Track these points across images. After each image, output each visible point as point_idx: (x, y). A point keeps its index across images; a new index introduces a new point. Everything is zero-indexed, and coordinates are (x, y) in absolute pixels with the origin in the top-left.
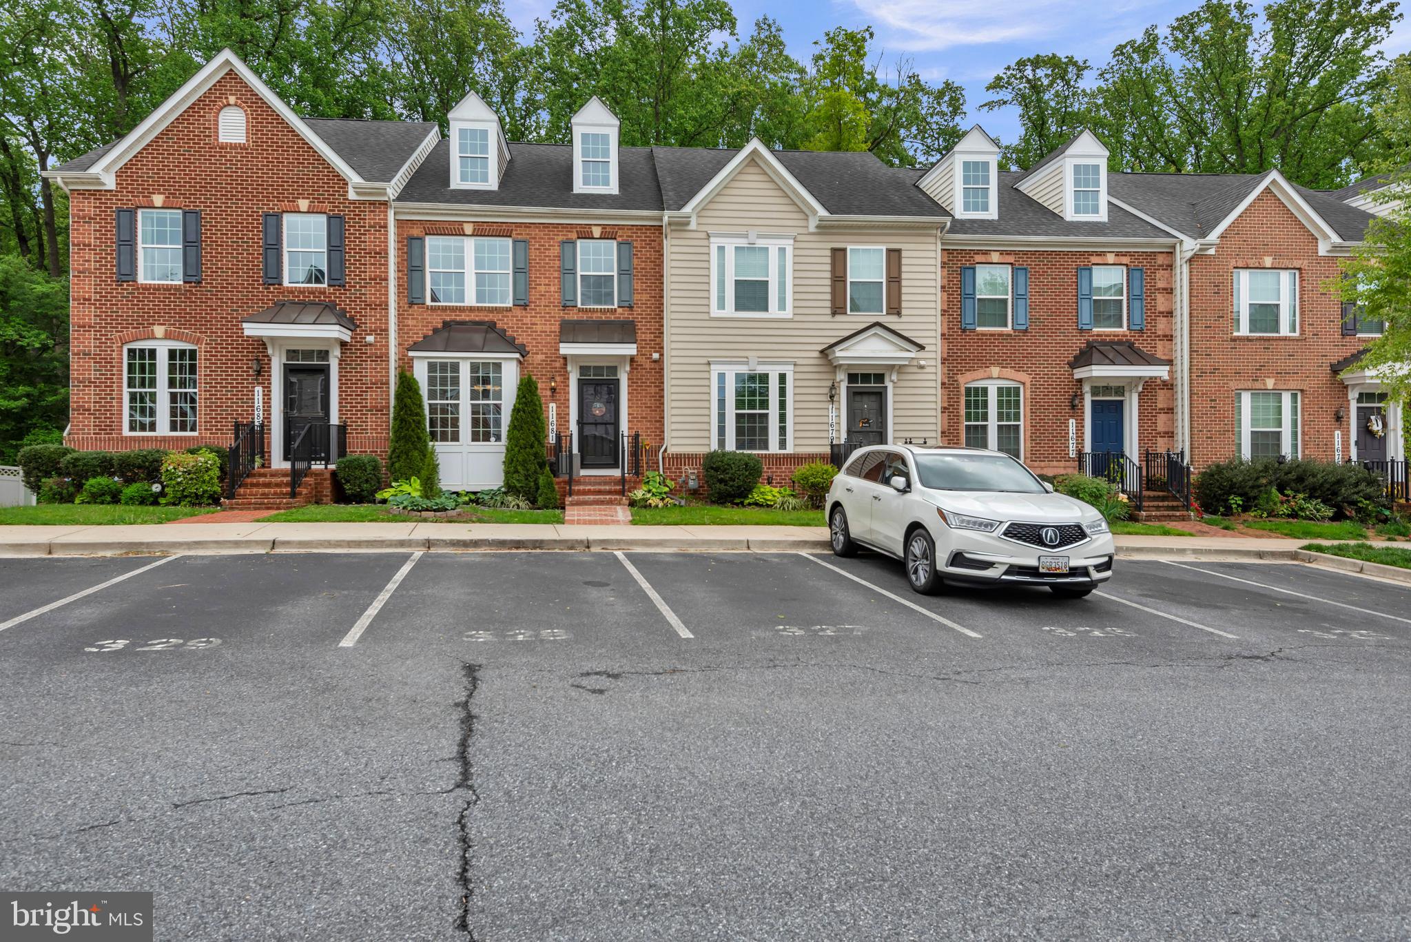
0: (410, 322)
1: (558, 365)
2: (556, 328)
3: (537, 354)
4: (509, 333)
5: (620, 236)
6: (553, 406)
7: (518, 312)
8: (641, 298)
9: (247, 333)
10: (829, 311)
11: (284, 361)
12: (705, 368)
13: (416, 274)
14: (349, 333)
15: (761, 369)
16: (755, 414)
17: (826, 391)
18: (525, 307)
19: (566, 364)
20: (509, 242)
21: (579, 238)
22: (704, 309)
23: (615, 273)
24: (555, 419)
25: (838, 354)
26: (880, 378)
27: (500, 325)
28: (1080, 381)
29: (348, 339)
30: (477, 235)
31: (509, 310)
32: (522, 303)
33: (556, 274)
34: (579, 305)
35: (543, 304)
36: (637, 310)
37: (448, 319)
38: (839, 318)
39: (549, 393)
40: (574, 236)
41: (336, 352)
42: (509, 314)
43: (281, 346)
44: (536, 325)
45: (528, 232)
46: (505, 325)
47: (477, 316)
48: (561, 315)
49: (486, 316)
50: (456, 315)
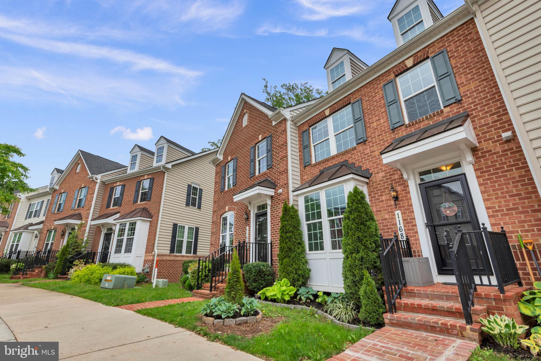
0: (305, 177)
1: (396, 177)
3: (379, 173)
4: (357, 164)
5: (432, 52)
6: (398, 212)
7: (361, 148)
8: (469, 88)
9: (235, 200)
11: (256, 212)
13: (306, 150)
14: (273, 190)
18: (364, 142)
19: (402, 175)
20: (349, 108)
21: (396, 76)
23: (435, 83)
24: (402, 225)
27: (350, 161)
29: (273, 194)
30: (332, 114)
31: (354, 149)
32: (362, 140)
33: (383, 110)
34: (407, 122)
35: (377, 134)
37: (322, 168)
39: (393, 202)
40: (393, 76)
41: (269, 202)
42: (355, 151)
43: (254, 205)
44: (375, 151)
45: (360, 94)
46: (353, 159)
47: (337, 161)
48: (392, 136)
49: (342, 159)
50: (326, 165)
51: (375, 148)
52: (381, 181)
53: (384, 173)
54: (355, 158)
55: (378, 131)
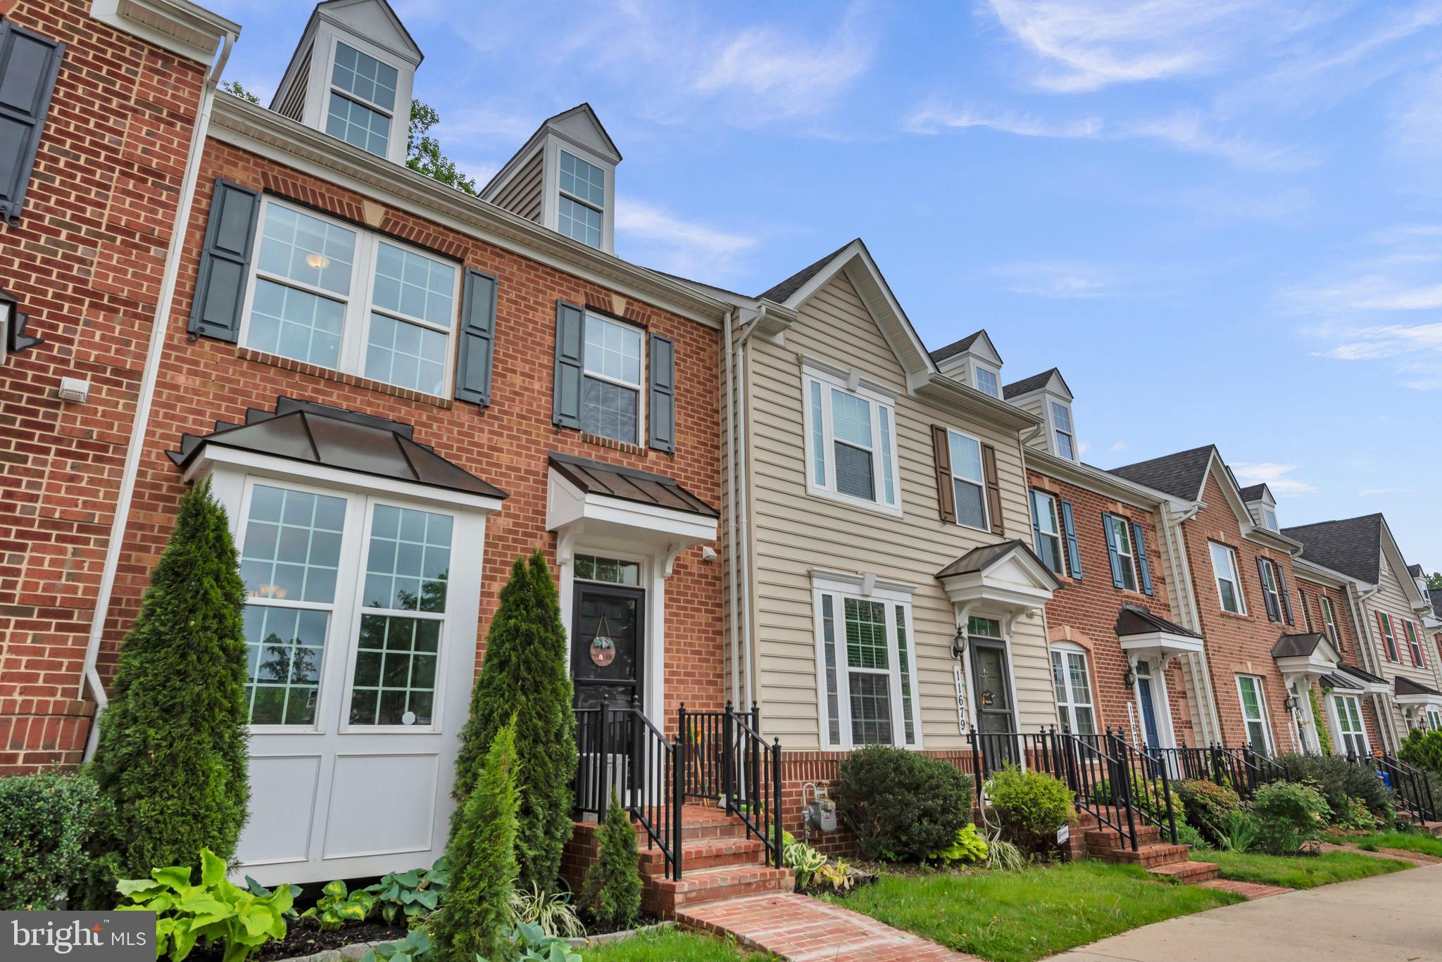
2: (538, 465)
5: (654, 326)
7: (463, 415)
8: (685, 441)
10: (936, 515)
12: (803, 583)
13: (225, 269)
15: (877, 596)
16: (871, 675)
17: (947, 641)
18: (480, 408)
19: (554, 546)
20: (454, 273)
21: (590, 308)
22: (798, 478)
23: (643, 388)
25: (986, 582)
26: (995, 626)
27: (421, 435)
28: (1125, 651)
30: (390, 235)
31: (444, 406)
32: (474, 398)
33: (545, 360)
34: (584, 430)
35: (517, 410)
36: (680, 463)
38: (949, 528)
40: (582, 300)
42: (445, 416)
44: (500, 450)
45: (496, 264)
46: (434, 435)
47: (370, 404)
48: (551, 441)
49: (392, 409)
50: (316, 391)
51: (502, 442)
52: (501, 538)
53: (511, 521)
54: (440, 436)
55: (521, 402)
